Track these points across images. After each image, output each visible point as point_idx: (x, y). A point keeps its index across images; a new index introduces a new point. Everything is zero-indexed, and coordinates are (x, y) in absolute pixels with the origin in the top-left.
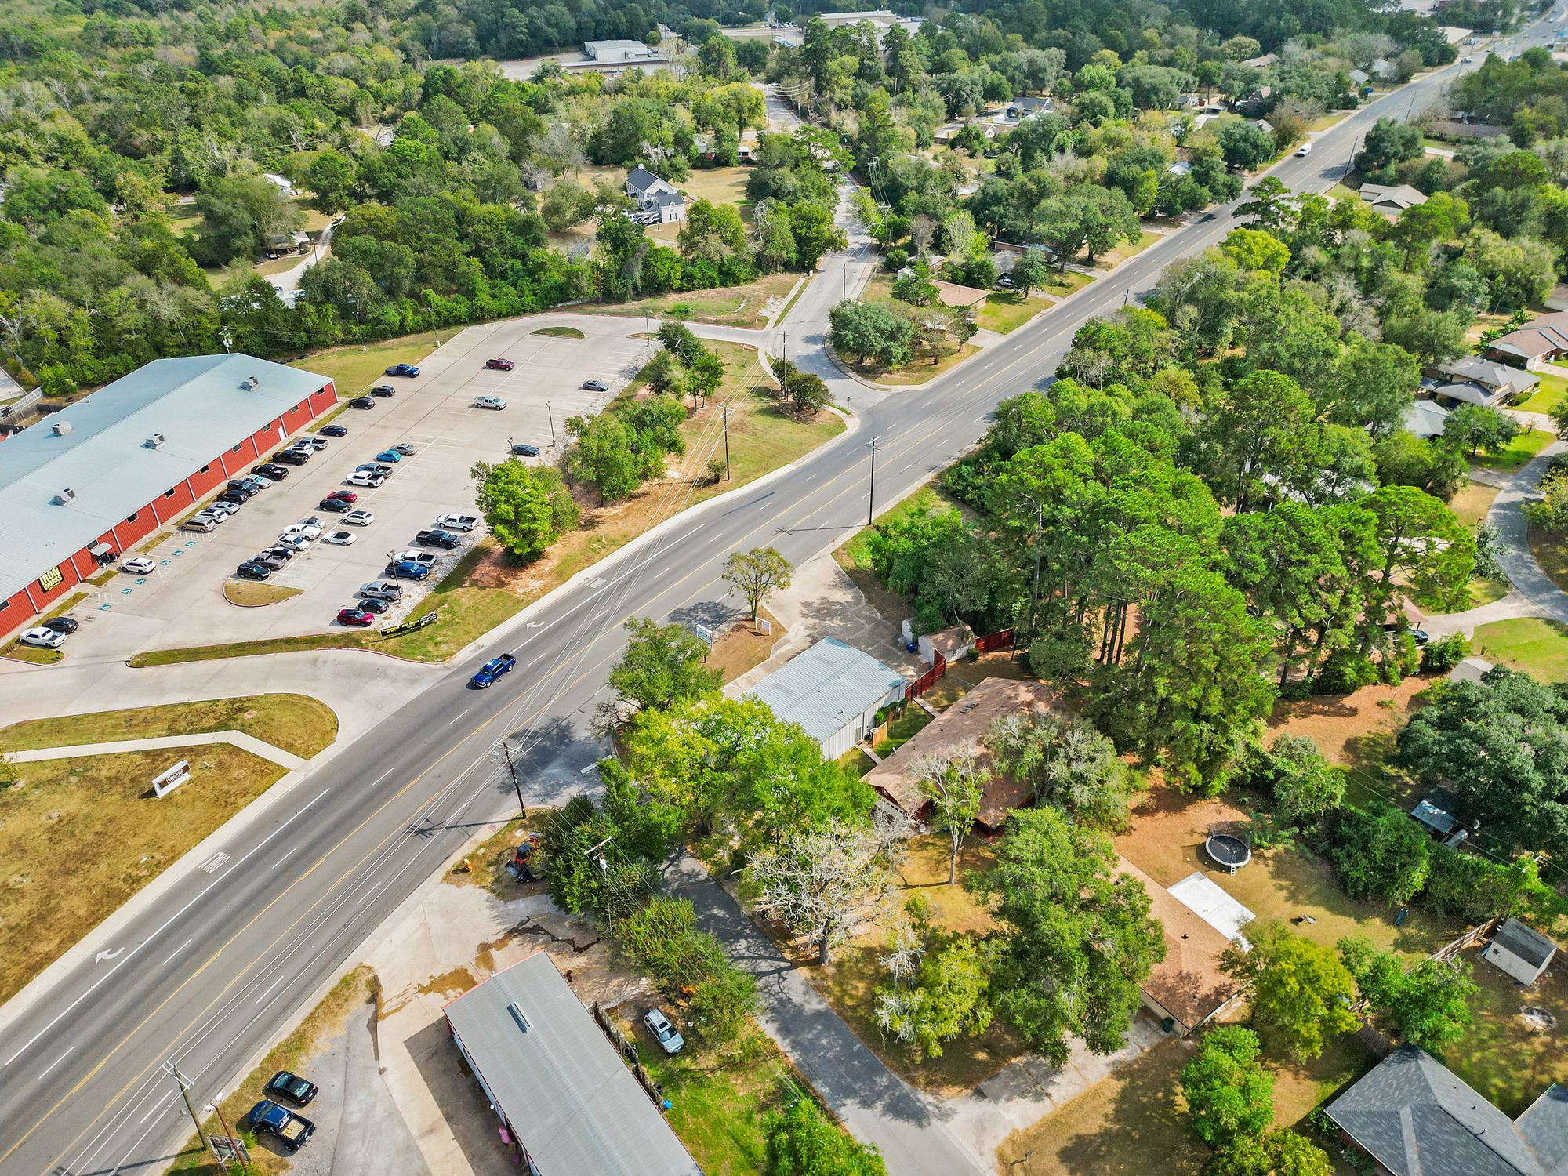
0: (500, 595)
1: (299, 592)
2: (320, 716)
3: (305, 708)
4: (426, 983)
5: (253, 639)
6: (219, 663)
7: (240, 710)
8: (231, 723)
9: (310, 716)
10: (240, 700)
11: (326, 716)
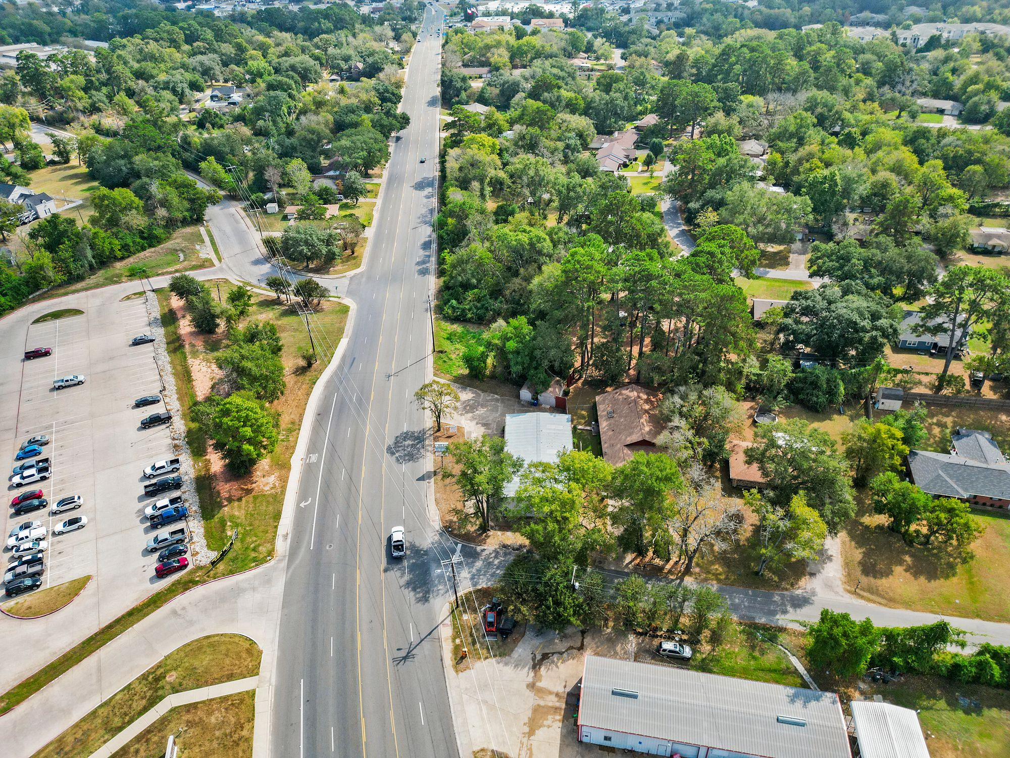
0: (255, 498)
1: (88, 578)
2: (230, 643)
3: (211, 645)
4: (527, 729)
5: (95, 630)
6: (89, 662)
7: (157, 680)
8: (160, 692)
9: (223, 648)
10: (149, 673)
11: (237, 640)
